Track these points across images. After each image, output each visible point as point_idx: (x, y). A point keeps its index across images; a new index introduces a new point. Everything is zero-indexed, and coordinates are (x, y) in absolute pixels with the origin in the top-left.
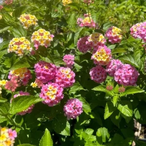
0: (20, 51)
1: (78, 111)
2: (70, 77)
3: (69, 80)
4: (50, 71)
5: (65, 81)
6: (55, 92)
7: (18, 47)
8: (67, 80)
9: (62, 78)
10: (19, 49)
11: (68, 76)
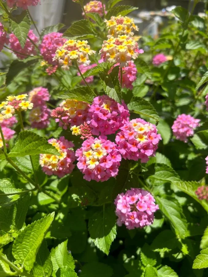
0: (66, 60)
1: (139, 217)
2: (143, 141)
3: (139, 146)
4: (109, 115)
5: (129, 145)
6: (101, 157)
7: (66, 54)
8: (135, 144)
9: (126, 137)
10: (66, 57)
11: (141, 137)
